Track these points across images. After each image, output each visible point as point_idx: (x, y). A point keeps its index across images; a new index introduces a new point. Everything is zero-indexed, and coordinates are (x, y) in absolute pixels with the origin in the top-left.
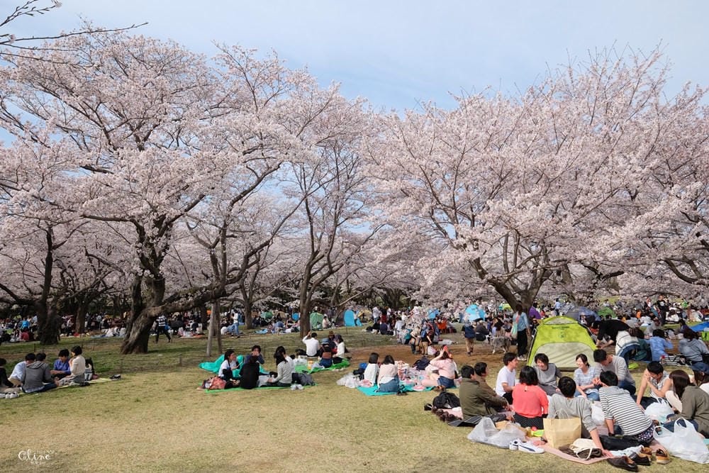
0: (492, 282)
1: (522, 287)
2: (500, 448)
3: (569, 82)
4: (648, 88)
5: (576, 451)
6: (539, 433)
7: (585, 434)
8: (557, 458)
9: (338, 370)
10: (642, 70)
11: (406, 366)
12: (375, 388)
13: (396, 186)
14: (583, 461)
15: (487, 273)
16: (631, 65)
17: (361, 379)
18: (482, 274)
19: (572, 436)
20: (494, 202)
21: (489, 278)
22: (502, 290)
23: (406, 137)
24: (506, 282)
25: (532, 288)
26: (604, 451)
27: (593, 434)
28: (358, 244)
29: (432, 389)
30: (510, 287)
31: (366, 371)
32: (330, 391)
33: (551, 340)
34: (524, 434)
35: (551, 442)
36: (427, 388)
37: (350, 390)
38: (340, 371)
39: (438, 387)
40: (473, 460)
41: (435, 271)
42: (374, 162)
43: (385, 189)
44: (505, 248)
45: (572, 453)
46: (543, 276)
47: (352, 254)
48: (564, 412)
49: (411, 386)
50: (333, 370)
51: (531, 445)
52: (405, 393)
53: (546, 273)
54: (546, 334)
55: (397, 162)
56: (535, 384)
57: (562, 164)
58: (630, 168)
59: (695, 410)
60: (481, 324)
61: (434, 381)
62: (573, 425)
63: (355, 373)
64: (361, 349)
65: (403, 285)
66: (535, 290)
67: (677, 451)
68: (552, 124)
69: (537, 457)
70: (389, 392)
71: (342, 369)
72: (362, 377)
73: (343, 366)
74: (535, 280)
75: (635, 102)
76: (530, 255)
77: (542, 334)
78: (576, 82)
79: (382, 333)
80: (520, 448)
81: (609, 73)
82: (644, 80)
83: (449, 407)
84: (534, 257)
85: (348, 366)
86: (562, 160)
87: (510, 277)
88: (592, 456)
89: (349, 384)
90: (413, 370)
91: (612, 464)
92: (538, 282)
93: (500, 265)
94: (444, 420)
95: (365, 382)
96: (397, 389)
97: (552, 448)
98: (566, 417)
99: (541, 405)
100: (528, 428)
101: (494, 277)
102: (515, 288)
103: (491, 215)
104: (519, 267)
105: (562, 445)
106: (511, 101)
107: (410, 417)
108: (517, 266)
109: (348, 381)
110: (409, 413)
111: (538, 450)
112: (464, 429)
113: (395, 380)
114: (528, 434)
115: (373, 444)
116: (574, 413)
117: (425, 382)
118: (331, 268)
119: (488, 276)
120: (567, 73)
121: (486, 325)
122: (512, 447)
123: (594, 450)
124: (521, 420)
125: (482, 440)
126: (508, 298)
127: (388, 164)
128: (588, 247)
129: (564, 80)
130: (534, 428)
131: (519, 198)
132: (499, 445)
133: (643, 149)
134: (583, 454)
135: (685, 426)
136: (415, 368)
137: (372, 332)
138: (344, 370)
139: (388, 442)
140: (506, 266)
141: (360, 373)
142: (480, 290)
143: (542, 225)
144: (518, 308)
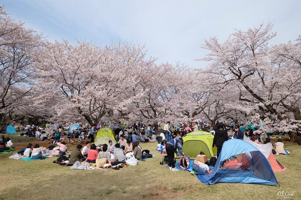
0: (84, 115)
1: (95, 117)
2: (81, 170)
3: (119, 48)
4: (141, 56)
5: (104, 167)
6: (94, 164)
7: (107, 162)
8: (98, 169)
9: (8, 153)
10: (140, 49)
11: (45, 148)
12: (30, 158)
13: (48, 74)
14: (106, 169)
15: (83, 112)
16: (137, 48)
17: (22, 155)
18: (81, 112)
19: (104, 163)
20: (88, 87)
21: (83, 114)
22: (87, 118)
23: (56, 56)
24: (89, 115)
25: (98, 118)
26: (112, 166)
27: (110, 162)
28: (21, 94)
29: (56, 156)
30: (90, 117)
31: (25, 152)
32: (5, 161)
33: (103, 136)
34: (89, 165)
35: (97, 166)
36: (54, 156)
37: (17, 160)
38: (9, 153)
39: (59, 155)
40: (72, 174)
41: (62, 110)
42: (38, 61)
43: (43, 74)
44: (90, 102)
45: (103, 168)
46: (103, 114)
47: (17, 99)
48: (102, 156)
49: (47, 156)
50: (5, 153)
51: (92, 167)
52: (44, 158)
53: (104, 113)
54: (101, 134)
55: (50, 64)
56: (95, 150)
57: (113, 77)
58: (132, 81)
59: (137, 153)
60: (78, 131)
61: (57, 153)
62: (104, 160)
63: (19, 153)
64: (18, 143)
65: (43, 114)
66: (100, 119)
67: (130, 163)
68: (111, 63)
69: (93, 170)
70: (36, 159)
71: (10, 152)
72: (22, 154)
73: (10, 151)
74: (100, 115)
75: (137, 59)
76: (99, 106)
77: (99, 134)
78: (121, 48)
79: (29, 136)
80: (88, 169)
81: (131, 49)
82: (140, 53)
83: (63, 161)
84: (101, 107)
85: (13, 151)
86: (113, 75)
87: (91, 114)
88: (108, 168)
89: (16, 157)
90: (47, 150)
91: (113, 169)
92: (101, 116)
93: (88, 107)
94: (61, 165)
95: (24, 156)
96: (40, 157)
97: (98, 168)
98: (103, 158)
99: (96, 156)
100: (91, 163)
101: (85, 114)
102: (92, 117)
103: (86, 91)
104: (95, 110)
105: (100, 166)
106: (99, 48)
107: (47, 166)
108: (94, 109)
109: (15, 157)
110: (47, 165)
111: (93, 168)
112: (69, 166)
113: (40, 154)
114: (91, 165)
115: (33, 175)
116: (105, 157)
117: (53, 153)
118: (4, 104)
119: (83, 113)
120: (118, 44)
121: (79, 132)
122: (85, 169)
123: (109, 166)
124: (89, 161)
125: (76, 168)
126: (89, 121)
127: (45, 63)
128: (117, 106)
129: (117, 46)
130: (93, 163)
131: (97, 87)
132: (81, 169)
133: (136, 76)
134: (106, 167)
135: (132, 157)
136: (48, 149)
137: (24, 136)
138: (11, 153)
139: (40, 174)
140: (90, 109)
141: (22, 153)
142: (79, 118)
143: (104, 97)
144: (92, 125)
